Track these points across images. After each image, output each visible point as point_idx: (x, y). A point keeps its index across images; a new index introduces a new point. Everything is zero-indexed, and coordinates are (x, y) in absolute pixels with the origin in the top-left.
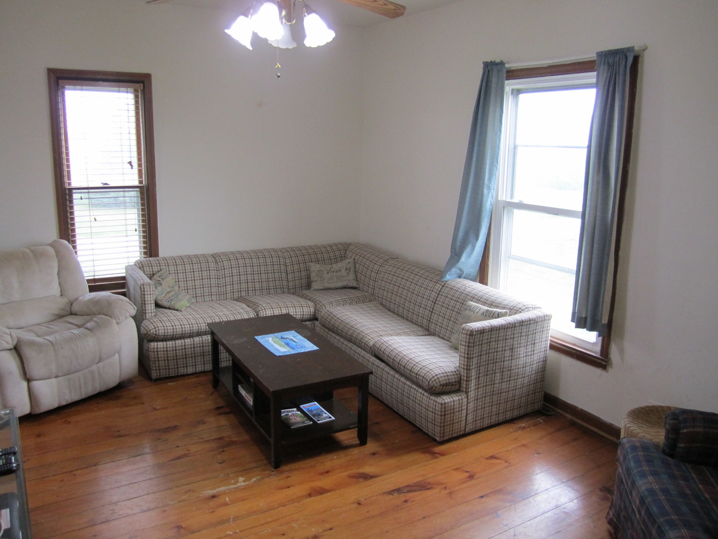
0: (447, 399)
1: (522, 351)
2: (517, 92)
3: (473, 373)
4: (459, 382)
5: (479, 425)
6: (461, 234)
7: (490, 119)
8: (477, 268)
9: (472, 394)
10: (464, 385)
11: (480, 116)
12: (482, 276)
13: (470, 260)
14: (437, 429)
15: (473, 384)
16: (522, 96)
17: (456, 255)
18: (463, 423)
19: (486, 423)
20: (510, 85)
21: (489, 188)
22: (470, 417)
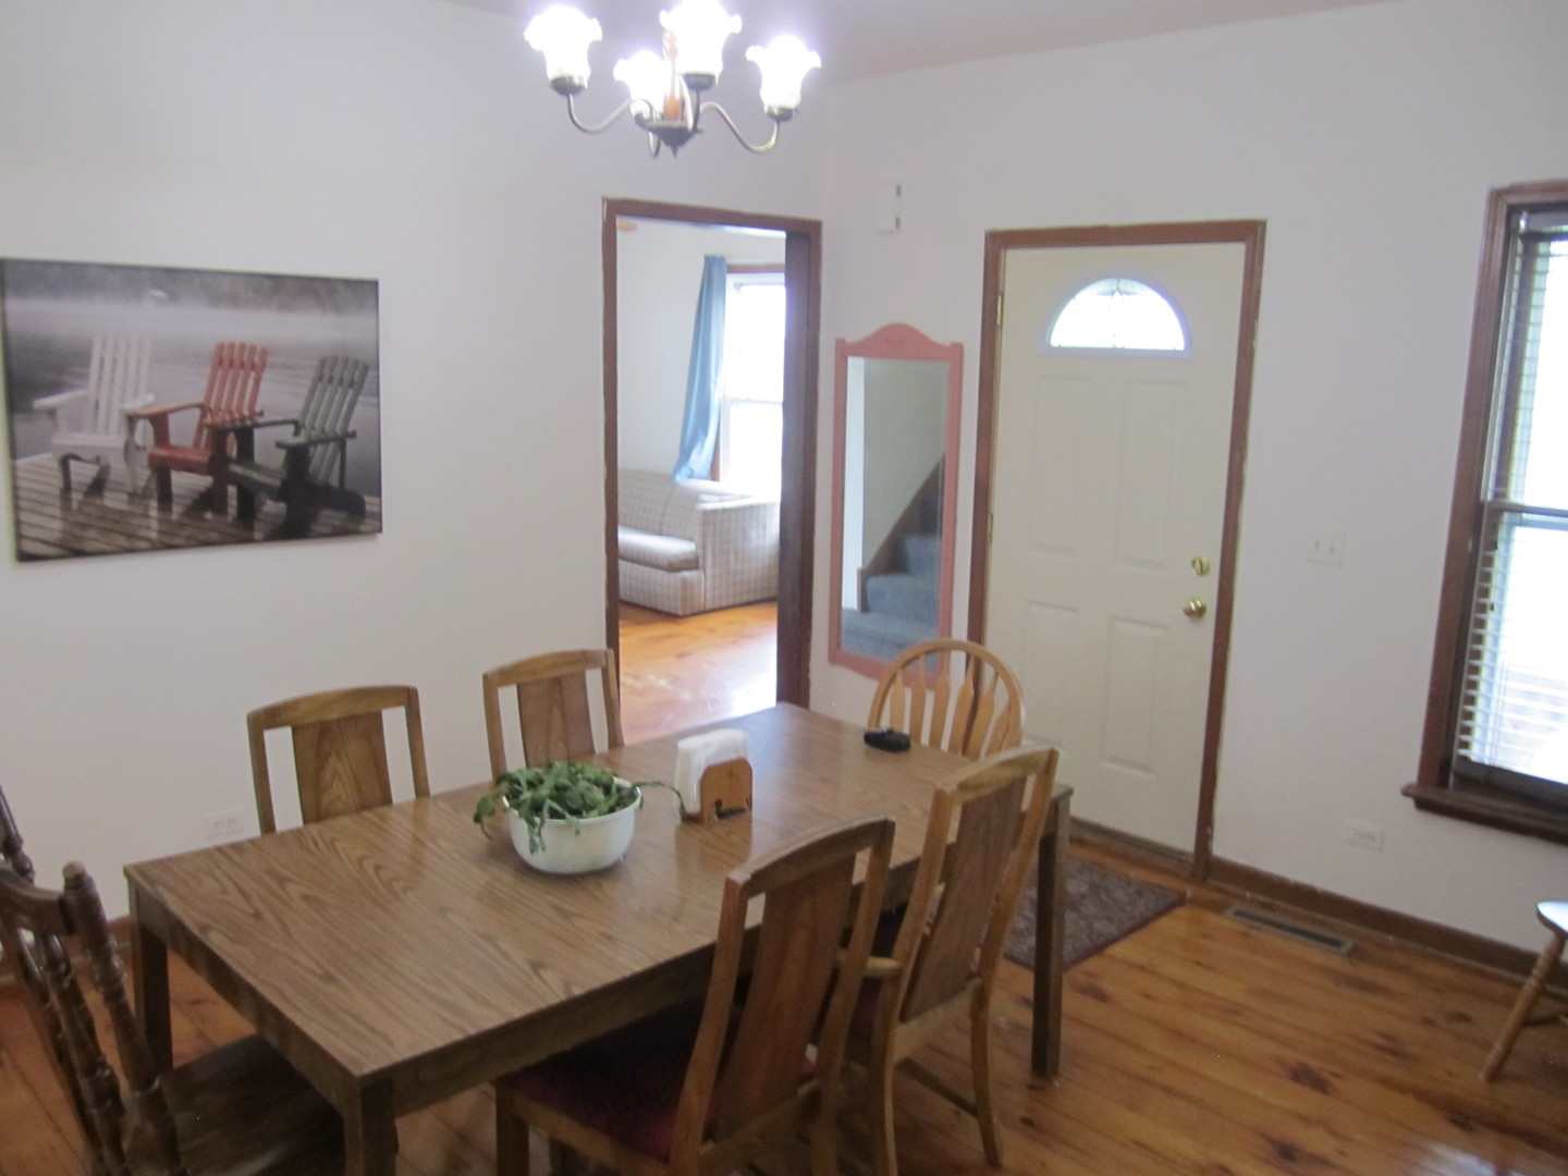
0: (686, 574)
1: (754, 534)
2: (738, 286)
3: (709, 551)
4: (697, 560)
5: (717, 605)
6: (689, 432)
7: (714, 312)
8: (708, 467)
9: (709, 571)
10: (701, 562)
11: (704, 299)
12: (714, 474)
13: (700, 459)
14: (679, 604)
15: (709, 561)
16: (743, 288)
17: (685, 454)
18: (702, 600)
19: (724, 604)
20: (731, 280)
21: (715, 383)
22: (709, 596)
